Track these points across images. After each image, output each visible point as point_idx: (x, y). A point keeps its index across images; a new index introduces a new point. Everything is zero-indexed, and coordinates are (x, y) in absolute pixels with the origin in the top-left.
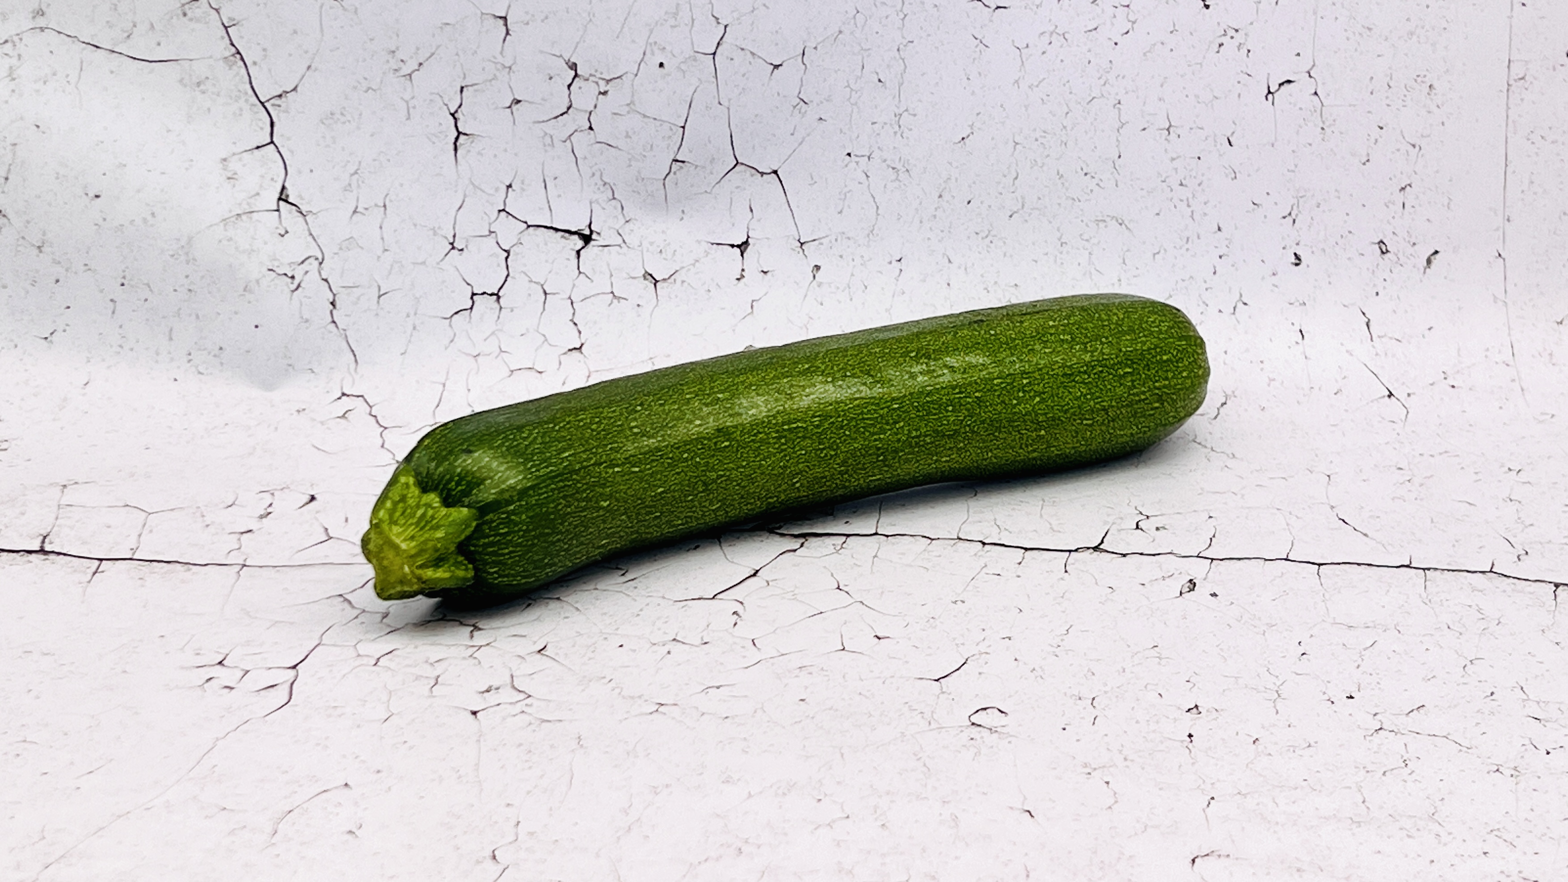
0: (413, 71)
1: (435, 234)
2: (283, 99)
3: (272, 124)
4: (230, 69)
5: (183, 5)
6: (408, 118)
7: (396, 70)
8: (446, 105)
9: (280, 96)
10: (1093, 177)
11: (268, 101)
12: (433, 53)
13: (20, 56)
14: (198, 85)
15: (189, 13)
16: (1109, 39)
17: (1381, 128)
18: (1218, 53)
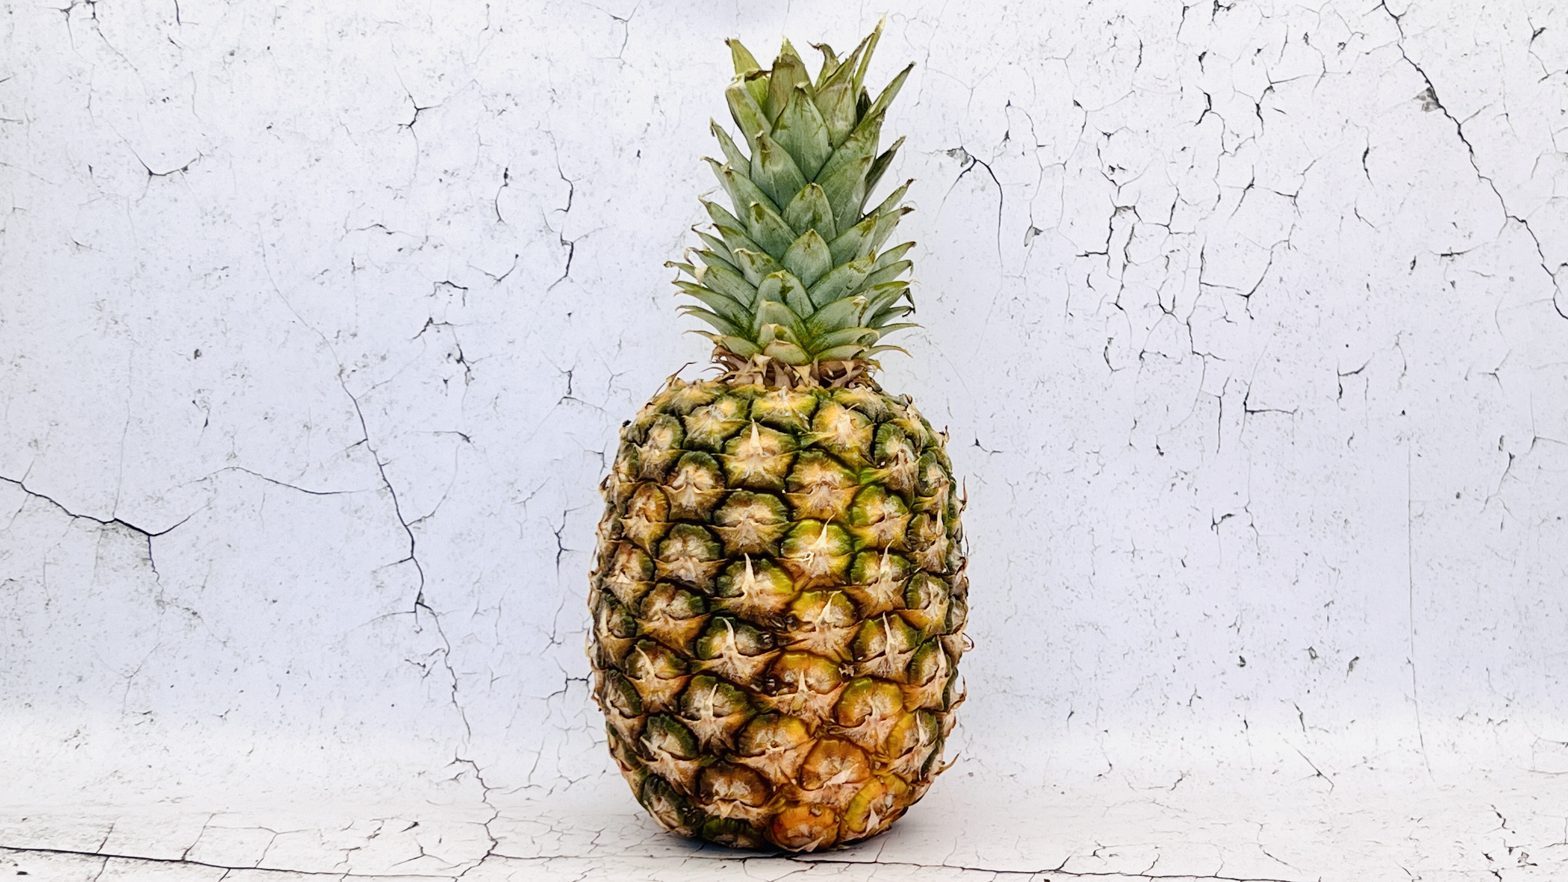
0: (527, 500)
1: (539, 630)
2: (423, 523)
3: (413, 543)
4: (382, 497)
5: (348, 448)
6: (522, 536)
7: (514, 499)
8: (552, 526)
9: (420, 520)
10: (1072, 590)
11: (410, 524)
12: (543, 485)
13: (216, 490)
14: (356, 512)
15: (352, 456)
16: (1084, 479)
17: (1307, 554)
18: (1171, 490)
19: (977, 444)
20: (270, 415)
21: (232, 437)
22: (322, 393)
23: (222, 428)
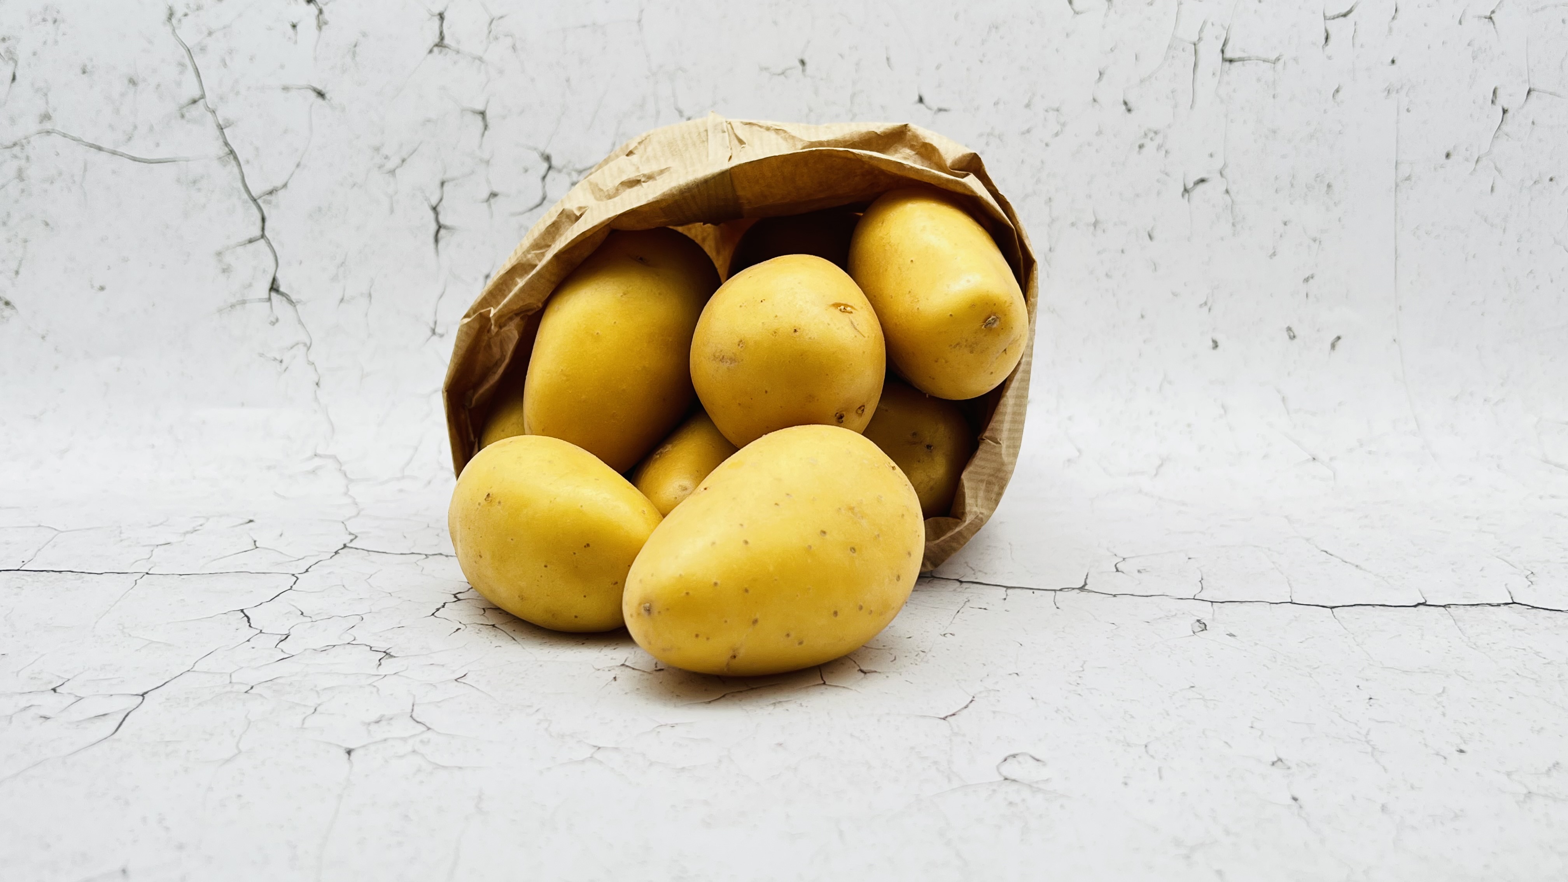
0: (397, 167)
1: (417, 320)
2: (274, 195)
3: (263, 220)
4: (225, 166)
5: (181, 108)
6: (392, 211)
7: (380, 167)
8: (426, 200)
9: (271, 193)
11: (260, 197)
12: (415, 151)
13: (28, 158)
14: (195, 182)
15: (187, 115)
16: (1041, 141)
17: (1285, 224)
18: (1139, 152)
19: (921, 100)
20: (89, 68)
21: (46, 95)
22: (150, 42)
23: (33, 84)
